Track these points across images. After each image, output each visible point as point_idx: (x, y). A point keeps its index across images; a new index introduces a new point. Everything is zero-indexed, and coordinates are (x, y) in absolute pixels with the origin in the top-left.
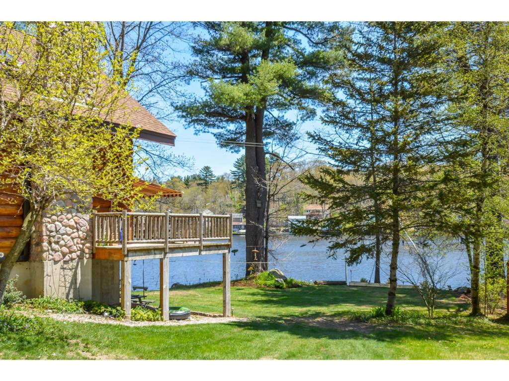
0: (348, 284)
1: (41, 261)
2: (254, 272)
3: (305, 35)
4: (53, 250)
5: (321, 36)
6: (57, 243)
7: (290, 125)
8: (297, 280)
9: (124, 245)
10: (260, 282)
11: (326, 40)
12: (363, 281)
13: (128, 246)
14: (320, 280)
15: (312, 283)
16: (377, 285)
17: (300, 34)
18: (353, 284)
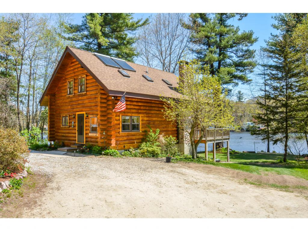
0: (256, 153)
1: (183, 144)
2: (219, 148)
3: (235, 54)
4: (186, 140)
5: (241, 54)
6: (187, 138)
7: (230, 90)
8: (237, 151)
9: (206, 139)
10: (223, 151)
11: (243, 55)
12: (262, 151)
13: (207, 139)
14: (245, 151)
15: (242, 152)
16: (268, 153)
17: (232, 53)
18: (258, 153)
